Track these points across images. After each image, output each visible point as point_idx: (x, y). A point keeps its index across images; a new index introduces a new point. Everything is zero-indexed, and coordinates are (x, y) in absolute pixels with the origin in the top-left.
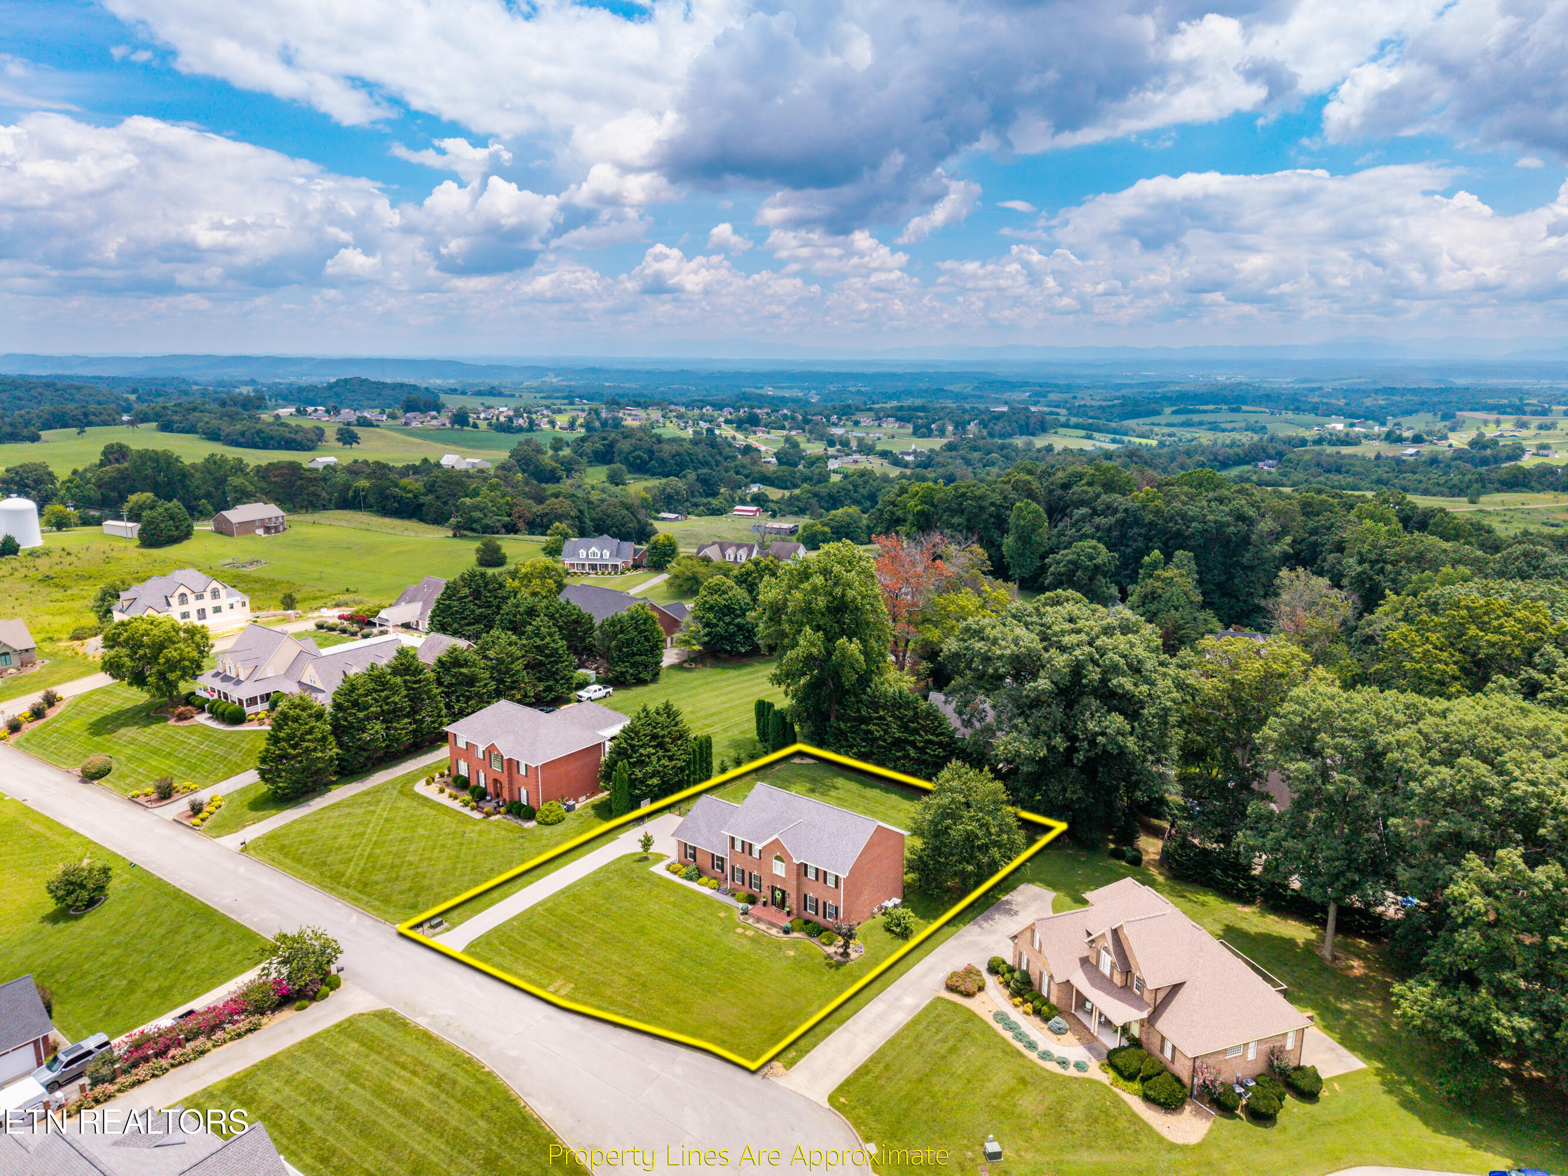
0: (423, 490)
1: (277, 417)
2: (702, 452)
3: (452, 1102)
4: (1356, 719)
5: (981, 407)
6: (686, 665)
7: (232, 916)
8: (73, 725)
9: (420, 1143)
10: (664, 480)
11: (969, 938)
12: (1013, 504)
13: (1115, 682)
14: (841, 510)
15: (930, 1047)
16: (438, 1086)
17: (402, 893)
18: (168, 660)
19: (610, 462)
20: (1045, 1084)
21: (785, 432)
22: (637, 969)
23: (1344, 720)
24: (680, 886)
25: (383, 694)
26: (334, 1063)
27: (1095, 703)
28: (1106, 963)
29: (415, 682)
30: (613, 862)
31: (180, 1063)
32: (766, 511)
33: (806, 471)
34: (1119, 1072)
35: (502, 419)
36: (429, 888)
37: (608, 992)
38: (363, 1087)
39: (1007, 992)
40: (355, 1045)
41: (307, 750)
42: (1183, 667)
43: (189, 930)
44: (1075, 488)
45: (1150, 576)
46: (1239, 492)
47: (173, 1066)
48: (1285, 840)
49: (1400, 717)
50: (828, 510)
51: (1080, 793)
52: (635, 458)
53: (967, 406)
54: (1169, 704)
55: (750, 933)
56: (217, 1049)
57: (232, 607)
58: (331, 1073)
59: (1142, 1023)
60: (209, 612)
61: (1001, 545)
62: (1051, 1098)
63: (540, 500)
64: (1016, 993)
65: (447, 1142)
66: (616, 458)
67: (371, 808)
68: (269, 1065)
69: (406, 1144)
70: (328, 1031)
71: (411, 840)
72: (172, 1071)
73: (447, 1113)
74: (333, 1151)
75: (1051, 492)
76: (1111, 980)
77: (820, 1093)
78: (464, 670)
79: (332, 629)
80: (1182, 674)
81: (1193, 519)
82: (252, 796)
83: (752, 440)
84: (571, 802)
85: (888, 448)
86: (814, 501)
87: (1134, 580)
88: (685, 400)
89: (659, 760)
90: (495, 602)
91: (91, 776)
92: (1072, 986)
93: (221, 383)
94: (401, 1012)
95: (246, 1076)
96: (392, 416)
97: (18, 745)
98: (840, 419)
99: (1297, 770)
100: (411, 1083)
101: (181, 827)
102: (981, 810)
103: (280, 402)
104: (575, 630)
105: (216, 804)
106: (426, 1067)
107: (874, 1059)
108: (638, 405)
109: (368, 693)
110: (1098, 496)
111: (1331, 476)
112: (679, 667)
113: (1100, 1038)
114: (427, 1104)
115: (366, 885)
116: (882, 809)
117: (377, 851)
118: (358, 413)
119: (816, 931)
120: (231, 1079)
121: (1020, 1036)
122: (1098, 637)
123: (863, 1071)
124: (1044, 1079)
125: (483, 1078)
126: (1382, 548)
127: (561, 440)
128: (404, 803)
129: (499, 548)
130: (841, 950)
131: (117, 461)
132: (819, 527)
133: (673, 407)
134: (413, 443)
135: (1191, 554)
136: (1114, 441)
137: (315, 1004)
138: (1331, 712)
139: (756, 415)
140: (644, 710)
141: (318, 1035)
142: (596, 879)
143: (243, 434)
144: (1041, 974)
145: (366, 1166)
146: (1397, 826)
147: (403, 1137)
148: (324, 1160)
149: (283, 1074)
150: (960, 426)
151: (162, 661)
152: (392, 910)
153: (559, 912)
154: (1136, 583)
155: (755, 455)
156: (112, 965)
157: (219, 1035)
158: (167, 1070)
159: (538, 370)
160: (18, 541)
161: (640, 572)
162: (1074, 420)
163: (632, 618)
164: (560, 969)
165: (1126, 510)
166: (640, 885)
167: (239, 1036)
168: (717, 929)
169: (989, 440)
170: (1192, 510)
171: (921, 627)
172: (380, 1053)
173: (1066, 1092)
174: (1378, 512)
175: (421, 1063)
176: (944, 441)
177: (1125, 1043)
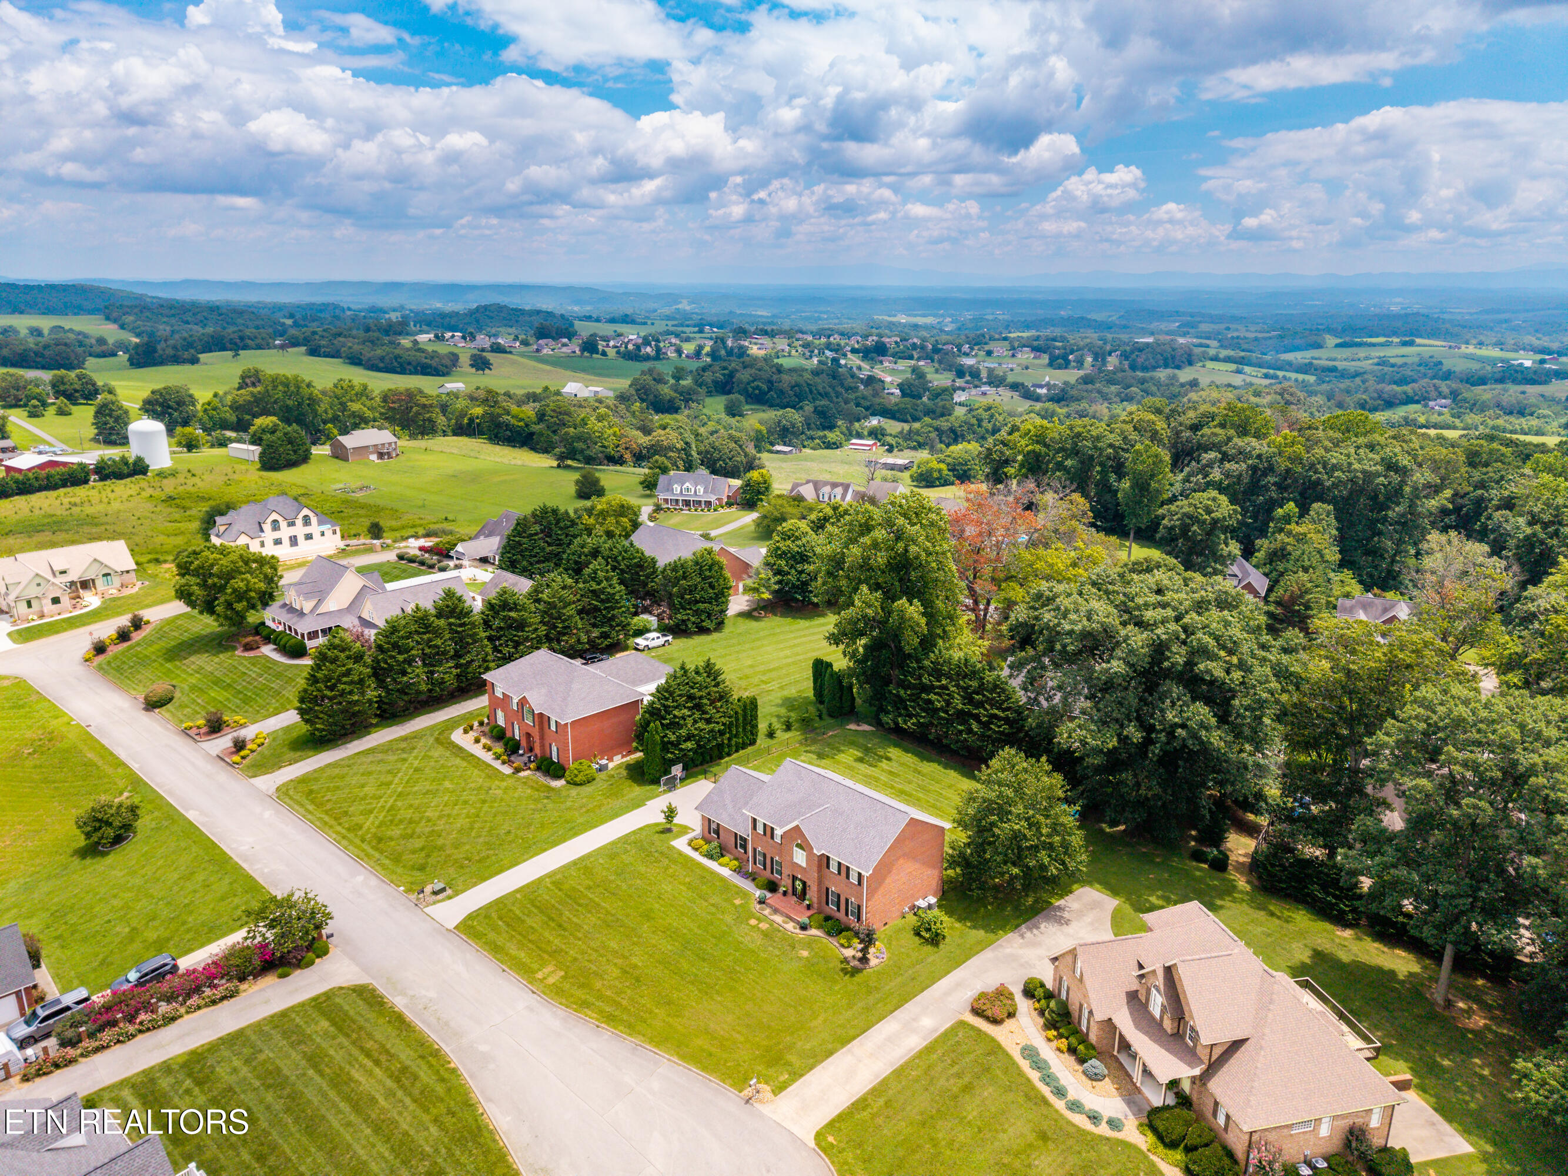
0: (535, 419)
1: (416, 342)
2: (822, 383)
3: (408, 1101)
4: (1494, 732)
5: (1124, 337)
6: (755, 614)
7: (245, 865)
8: (151, 649)
9: (364, 1147)
10: (780, 412)
11: (1008, 951)
12: (1133, 446)
13: (1202, 667)
14: (960, 446)
15: (942, 1082)
16: (398, 1081)
17: (414, 852)
18: (235, 590)
19: (729, 393)
20: (1071, 1142)
21: (913, 362)
22: (634, 960)
23: (1479, 731)
24: (699, 865)
25: (425, 637)
26: (300, 1043)
27: (1176, 690)
28: (1157, 1003)
29: (461, 625)
30: (634, 833)
31: (148, 1029)
32: (883, 445)
33: (930, 404)
34: (1160, 1137)
35: (630, 347)
36: (442, 848)
37: (598, 985)
38: (321, 1073)
39: (1041, 1021)
40: (325, 1024)
41: (343, 693)
42: (1286, 651)
43: (200, 877)
44: (1206, 431)
45: (1281, 530)
46: (1394, 437)
47: (140, 1031)
48: (1394, 866)
49: (1552, 733)
50: (948, 445)
51: (1157, 790)
52: (754, 389)
53: (1109, 336)
54: (1265, 695)
55: (764, 926)
56: (190, 1016)
57: (323, 534)
58: (294, 1054)
59: (1193, 1080)
60: (301, 539)
61: (1117, 491)
62: (1073, 1160)
63: (646, 431)
64: (1050, 1025)
65: (392, 1148)
66: (736, 389)
67: (405, 756)
68: (234, 1040)
69: (349, 1146)
70: (302, 1005)
71: (434, 793)
72: (140, 1037)
73: (400, 1114)
74: (274, 1148)
75: (1178, 433)
76: (1160, 1024)
77: (806, 1129)
78: (513, 614)
79: (412, 560)
80: (1285, 659)
81: (1335, 468)
82: (295, 734)
83: (878, 372)
84: (604, 762)
85: (1020, 380)
86: (933, 435)
87: (1263, 533)
88: (814, 328)
89: (695, 722)
90: (566, 541)
91: (153, 704)
92: (1115, 1028)
93: (373, 309)
94: (381, 990)
95: (209, 1050)
96: (525, 343)
97: (100, 668)
98: (972, 349)
99: (1415, 788)
100: (371, 1074)
101: (222, 764)
102: (1033, 806)
103: (424, 327)
104: (637, 573)
105: (259, 741)
106: (391, 1056)
107: (876, 1091)
108: (765, 333)
109: (410, 635)
110: (1230, 439)
111: (1512, 419)
112: (747, 615)
113: (1145, 1090)
114: (382, 1102)
115: (380, 840)
116: (937, 787)
117: (399, 804)
118: (493, 340)
119: (835, 928)
120: (193, 1053)
121: (1048, 1078)
122: (1187, 612)
123: (860, 1104)
124: (1068, 1135)
125: (446, 1076)
126: (1557, 508)
127: (682, 369)
128: (438, 752)
129: (598, 481)
130: (860, 955)
131: (254, 385)
132: (934, 465)
133: (800, 336)
134: (544, 371)
135: (1331, 507)
136: (1266, 376)
137: (298, 972)
138: (1464, 720)
139: (884, 344)
140: (683, 668)
141: (292, 1009)
142: (611, 851)
143: (382, 359)
144: (1081, 1006)
145: (302, 1169)
146: (1535, 868)
147: (348, 1137)
148: (261, 1158)
149: (245, 1051)
150: (1100, 356)
151: (229, 591)
152: (399, 870)
153: (566, 887)
154: (1266, 537)
155: (877, 386)
156: (122, 908)
157: (194, 1001)
158: (134, 1036)
159: (672, 298)
160: (147, 461)
161: (734, 509)
162: (1224, 353)
163: (697, 563)
164: (555, 953)
165: (1259, 456)
166: (658, 861)
167: (214, 1002)
168: (729, 919)
169: (1130, 373)
170: (1335, 457)
171: (1004, 585)
172: (347, 1036)
173: (1093, 1155)
174: (1558, 466)
175: (387, 1052)
176: (1081, 373)
177: (1171, 1101)
